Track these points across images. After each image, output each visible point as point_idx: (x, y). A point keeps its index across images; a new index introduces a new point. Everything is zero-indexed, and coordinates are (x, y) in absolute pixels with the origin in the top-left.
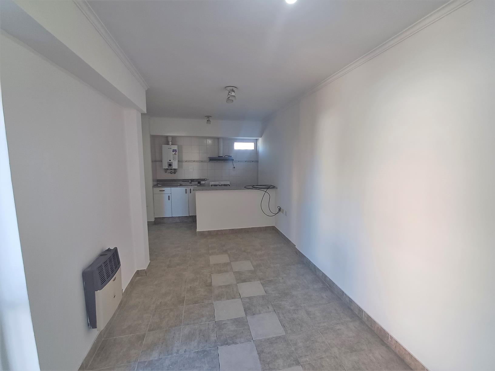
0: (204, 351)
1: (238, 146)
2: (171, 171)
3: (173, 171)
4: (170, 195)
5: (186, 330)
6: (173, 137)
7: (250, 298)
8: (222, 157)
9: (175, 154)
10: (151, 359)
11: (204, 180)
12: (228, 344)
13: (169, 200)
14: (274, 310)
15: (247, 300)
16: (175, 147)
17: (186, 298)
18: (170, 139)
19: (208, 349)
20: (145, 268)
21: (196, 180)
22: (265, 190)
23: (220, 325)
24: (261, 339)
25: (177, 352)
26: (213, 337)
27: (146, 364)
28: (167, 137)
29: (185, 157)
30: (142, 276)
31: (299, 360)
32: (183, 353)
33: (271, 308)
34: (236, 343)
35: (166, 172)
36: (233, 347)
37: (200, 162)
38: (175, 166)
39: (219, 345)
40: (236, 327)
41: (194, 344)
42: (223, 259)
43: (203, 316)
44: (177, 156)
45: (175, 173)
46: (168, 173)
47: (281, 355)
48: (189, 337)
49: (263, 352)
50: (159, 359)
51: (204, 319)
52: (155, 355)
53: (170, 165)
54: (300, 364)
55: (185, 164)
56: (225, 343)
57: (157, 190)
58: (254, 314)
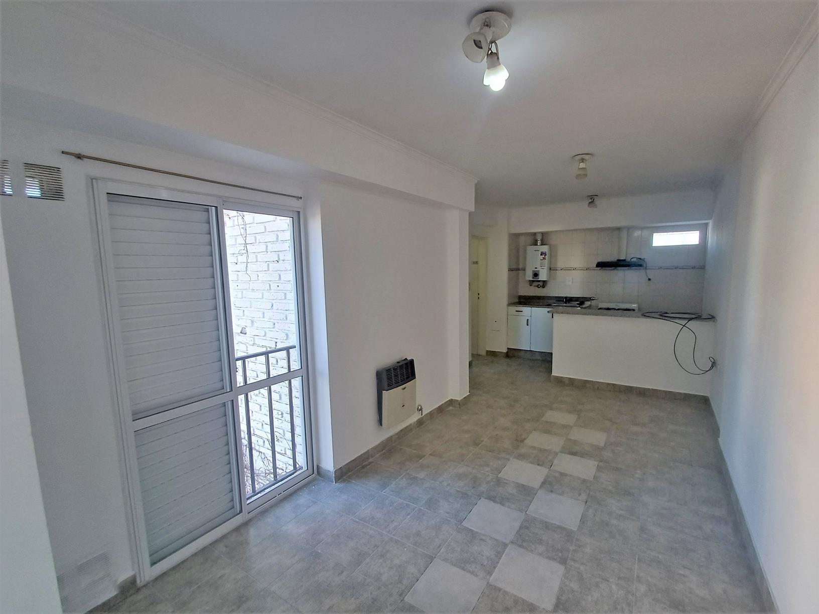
0: (466, 494)
1: (661, 240)
2: (539, 283)
3: (541, 284)
4: (529, 318)
5: (462, 469)
6: (543, 234)
7: (562, 474)
8: (625, 260)
9: (544, 258)
10: (417, 476)
11: (590, 299)
12: (494, 501)
13: (527, 325)
14: (585, 501)
15: (557, 475)
16: (545, 249)
17: (483, 443)
18: (539, 238)
19: (470, 494)
20: (459, 399)
21: (577, 299)
22: (684, 322)
23: (499, 482)
24: (536, 516)
25: (440, 483)
26: (483, 488)
27: (411, 477)
28: (535, 234)
29: (560, 264)
30: (455, 407)
31: (568, 561)
32: (446, 484)
33: (584, 496)
34: (503, 505)
35: (531, 285)
36: (497, 506)
37: (584, 270)
38: (543, 277)
39: (483, 497)
40: (516, 492)
41: (461, 484)
42: (568, 419)
43: (488, 466)
44: (546, 262)
45: (543, 287)
46: (535, 286)
47: (548, 543)
48: (460, 477)
49: (527, 528)
50: (423, 479)
51: (487, 469)
52: (422, 475)
53: (536, 275)
54: (566, 565)
55: (559, 274)
56: (492, 499)
57: (513, 309)
58: (552, 491)
